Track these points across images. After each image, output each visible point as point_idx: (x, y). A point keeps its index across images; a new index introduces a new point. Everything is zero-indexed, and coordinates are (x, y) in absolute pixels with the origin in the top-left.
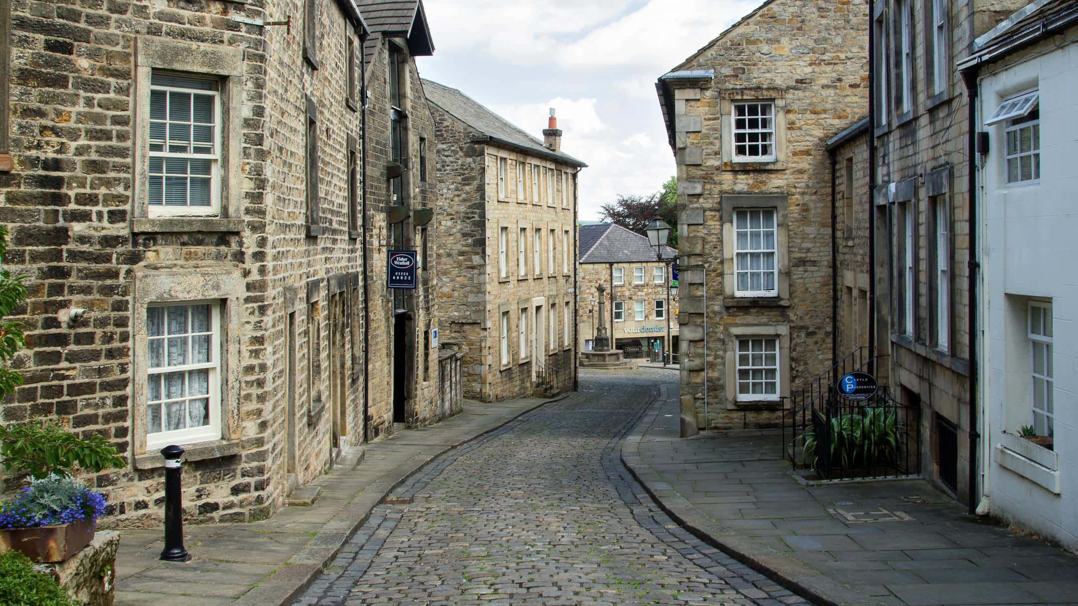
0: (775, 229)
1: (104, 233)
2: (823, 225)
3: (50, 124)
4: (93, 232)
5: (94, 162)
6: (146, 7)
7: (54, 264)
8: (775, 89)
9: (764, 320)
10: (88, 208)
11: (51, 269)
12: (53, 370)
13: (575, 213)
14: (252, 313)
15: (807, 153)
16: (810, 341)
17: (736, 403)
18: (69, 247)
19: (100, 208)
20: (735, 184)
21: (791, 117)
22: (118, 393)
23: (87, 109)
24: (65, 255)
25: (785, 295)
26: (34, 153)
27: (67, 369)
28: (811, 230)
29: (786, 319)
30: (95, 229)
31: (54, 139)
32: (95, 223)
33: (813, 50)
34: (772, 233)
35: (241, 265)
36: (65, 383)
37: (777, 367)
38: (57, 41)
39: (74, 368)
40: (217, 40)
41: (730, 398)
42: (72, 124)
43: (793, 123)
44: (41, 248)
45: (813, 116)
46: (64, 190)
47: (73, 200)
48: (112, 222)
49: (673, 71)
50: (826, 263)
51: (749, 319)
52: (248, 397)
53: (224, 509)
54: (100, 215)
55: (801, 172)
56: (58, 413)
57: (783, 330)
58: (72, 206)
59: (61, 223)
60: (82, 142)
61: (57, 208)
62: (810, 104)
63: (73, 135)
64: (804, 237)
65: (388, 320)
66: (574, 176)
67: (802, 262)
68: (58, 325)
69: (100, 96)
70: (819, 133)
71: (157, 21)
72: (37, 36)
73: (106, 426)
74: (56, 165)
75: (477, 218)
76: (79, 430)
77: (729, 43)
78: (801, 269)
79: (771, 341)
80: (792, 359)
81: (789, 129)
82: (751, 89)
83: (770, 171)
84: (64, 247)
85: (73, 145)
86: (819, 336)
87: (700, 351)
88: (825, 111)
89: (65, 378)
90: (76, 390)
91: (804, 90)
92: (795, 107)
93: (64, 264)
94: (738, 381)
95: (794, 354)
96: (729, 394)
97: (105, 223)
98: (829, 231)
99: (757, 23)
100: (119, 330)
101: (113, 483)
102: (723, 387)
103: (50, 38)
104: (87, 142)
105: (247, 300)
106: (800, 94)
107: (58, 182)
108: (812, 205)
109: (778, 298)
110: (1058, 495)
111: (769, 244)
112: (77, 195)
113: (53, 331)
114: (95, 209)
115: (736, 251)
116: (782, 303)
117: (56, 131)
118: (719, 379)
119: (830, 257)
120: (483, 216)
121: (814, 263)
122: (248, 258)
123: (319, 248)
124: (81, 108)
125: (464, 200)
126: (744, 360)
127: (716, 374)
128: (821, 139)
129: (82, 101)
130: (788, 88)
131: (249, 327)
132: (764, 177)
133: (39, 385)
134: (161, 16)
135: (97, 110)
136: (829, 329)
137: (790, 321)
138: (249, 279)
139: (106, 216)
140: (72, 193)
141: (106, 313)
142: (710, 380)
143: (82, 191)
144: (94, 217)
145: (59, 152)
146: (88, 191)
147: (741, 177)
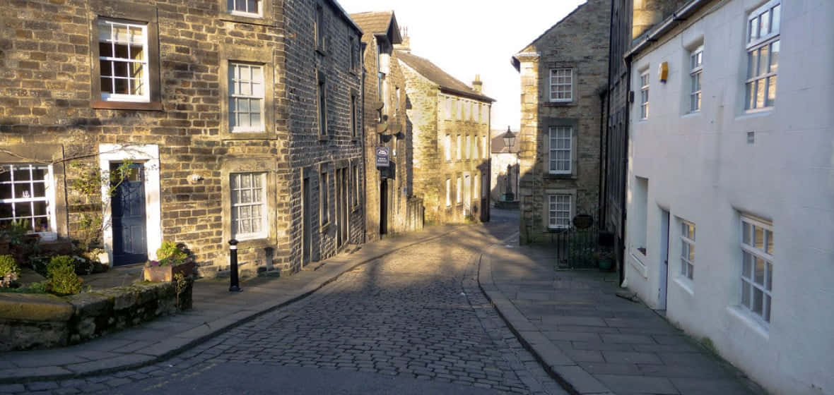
0: (571, 138)
1: (207, 140)
2: (596, 136)
3: (180, 88)
4: (203, 139)
5: (202, 106)
6: (224, 30)
7: (185, 154)
8: (573, 62)
9: (564, 186)
10: (199, 128)
11: (183, 156)
12: (185, 204)
13: (490, 126)
14: (281, 178)
15: (589, 97)
16: (587, 197)
17: (548, 229)
18: (191, 146)
19: (205, 128)
20: (551, 113)
21: (582, 77)
22: (217, 215)
23: (198, 80)
24: (189, 150)
25: (575, 173)
26: (173, 101)
27: (192, 203)
28: (590, 139)
29: (575, 186)
30: (204, 138)
31: (182, 95)
32: (203, 135)
33: (594, 40)
34: (569, 140)
35: (275, 155)
36: (191, 210)
37: (570, 211)
38: (181, 47)
39: (195, 203)
40: (260, 46)
41: (545, 226)
42: (190, 87)
43: (582, 80)
44: (178, 147)
45: (593, 77)
46: (188, 119)
47: (192, 123)
48: (211, 134)
49: (520, 52)
50: (597, 156)
51: (556, 185)
52: (280, 218)
53: (269, 270)
54: (205, 131)
55: (585, 107)
56: (189, 223)
57: (574, 191)
58: (192, 127)
59: (187, 135)
60: (196, 96)
61: (185, 128)
62: (591, 70)
63: (191, 93)
64: (586, 142)
65: (377, 181)
66: (490, 107)
67: (584, 156)
68: (187, 183)
69: (204, 74)
70: (596, 86)
71: (230, 36)
72: (172, 45)
73: (212, 230)
74: (183, 107)
75: (433, 129)
76: (200, 231)
77: (549, 37)
78: (584, 159)
79: (567, 196)
80: (578, 207)
81: (579, 84)
82: (560, 62)
83: (569, 107)
84: (189, 146)
85: (191, 98)
86: (593, 195)
87: (530, 201)
88: (599, 74)
89: (192, 207)
90: (196, 213)
91: (589, 62)
92: (583, 71)
93: (189, 154)
94: (550, 217)
95: (579, 205)
96: (545, 223)
97: (208, 135)
98: (599, 139)
99: (564, 26)
100: (216, 186)
101: (215, 256)
102: (540, 221)
103: (179, 46)
104: (198, 97)
105: (279, 172)
106: (586, 65)
107: (185, 116)
108: (590, 125)
109: (571, 175)
110: (646, 278)
111: (567, 145)
112: (194, 121)
113: (185, 186)
114: (203, 128)
115: (550, 149)
116: (572, 177)
117: (183, 91)
118: (539, 216)
119: (599, 153)
120: (436, 128)
121: (590, 156)
122: (279, 151)
123: (328, 146)
124: (194, 80)
125: (427, 119)
126: (553, 206)
127: (538, 214)
128: (597, 90)
129: (194, 77)
130: (581, 61)
131: (280, 184)
132: (565, 110)
133: (179, 210)
134: (232, 33)
135: (202, 80)
136: (598, 192)
137: (578, 187)
138: (280, 162)
139: (208, 132)
140: (192, 121)
141: (210, 178)
142: (535, 216)
143: (197, 119)
144: (203, 132)
145: (185, 101)
146: (199, 119)
147: (554, 110)
